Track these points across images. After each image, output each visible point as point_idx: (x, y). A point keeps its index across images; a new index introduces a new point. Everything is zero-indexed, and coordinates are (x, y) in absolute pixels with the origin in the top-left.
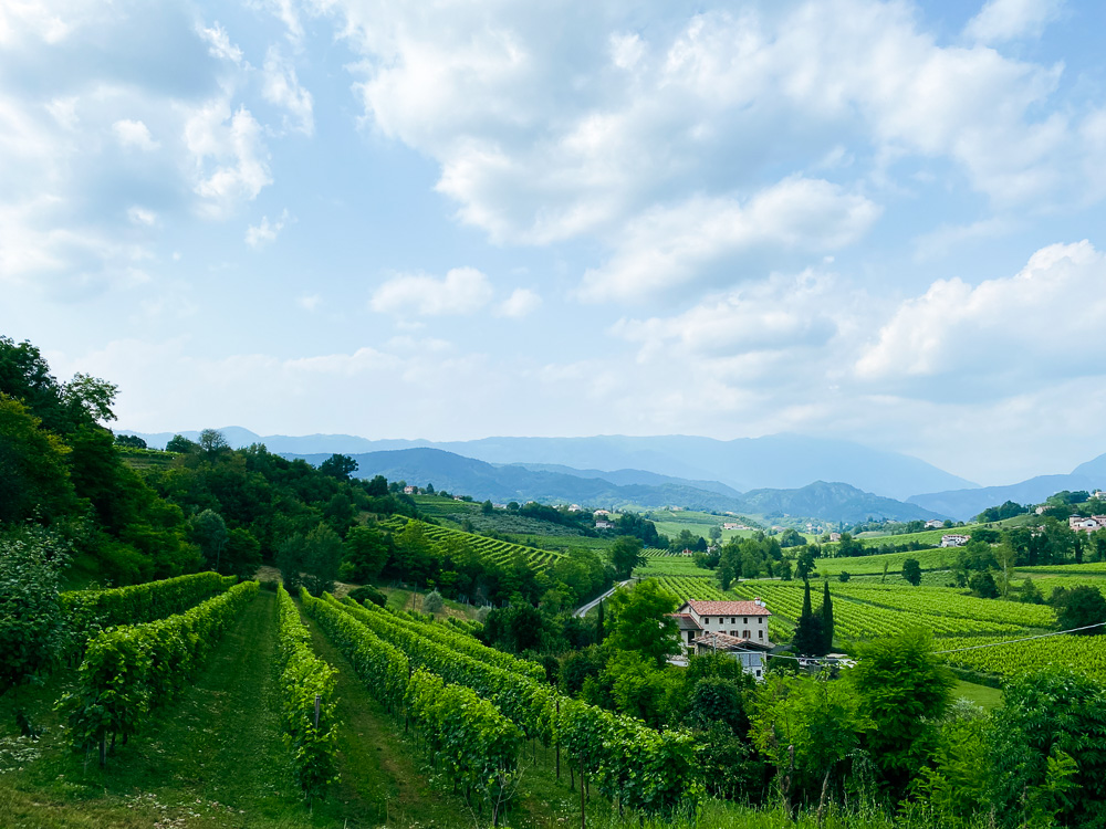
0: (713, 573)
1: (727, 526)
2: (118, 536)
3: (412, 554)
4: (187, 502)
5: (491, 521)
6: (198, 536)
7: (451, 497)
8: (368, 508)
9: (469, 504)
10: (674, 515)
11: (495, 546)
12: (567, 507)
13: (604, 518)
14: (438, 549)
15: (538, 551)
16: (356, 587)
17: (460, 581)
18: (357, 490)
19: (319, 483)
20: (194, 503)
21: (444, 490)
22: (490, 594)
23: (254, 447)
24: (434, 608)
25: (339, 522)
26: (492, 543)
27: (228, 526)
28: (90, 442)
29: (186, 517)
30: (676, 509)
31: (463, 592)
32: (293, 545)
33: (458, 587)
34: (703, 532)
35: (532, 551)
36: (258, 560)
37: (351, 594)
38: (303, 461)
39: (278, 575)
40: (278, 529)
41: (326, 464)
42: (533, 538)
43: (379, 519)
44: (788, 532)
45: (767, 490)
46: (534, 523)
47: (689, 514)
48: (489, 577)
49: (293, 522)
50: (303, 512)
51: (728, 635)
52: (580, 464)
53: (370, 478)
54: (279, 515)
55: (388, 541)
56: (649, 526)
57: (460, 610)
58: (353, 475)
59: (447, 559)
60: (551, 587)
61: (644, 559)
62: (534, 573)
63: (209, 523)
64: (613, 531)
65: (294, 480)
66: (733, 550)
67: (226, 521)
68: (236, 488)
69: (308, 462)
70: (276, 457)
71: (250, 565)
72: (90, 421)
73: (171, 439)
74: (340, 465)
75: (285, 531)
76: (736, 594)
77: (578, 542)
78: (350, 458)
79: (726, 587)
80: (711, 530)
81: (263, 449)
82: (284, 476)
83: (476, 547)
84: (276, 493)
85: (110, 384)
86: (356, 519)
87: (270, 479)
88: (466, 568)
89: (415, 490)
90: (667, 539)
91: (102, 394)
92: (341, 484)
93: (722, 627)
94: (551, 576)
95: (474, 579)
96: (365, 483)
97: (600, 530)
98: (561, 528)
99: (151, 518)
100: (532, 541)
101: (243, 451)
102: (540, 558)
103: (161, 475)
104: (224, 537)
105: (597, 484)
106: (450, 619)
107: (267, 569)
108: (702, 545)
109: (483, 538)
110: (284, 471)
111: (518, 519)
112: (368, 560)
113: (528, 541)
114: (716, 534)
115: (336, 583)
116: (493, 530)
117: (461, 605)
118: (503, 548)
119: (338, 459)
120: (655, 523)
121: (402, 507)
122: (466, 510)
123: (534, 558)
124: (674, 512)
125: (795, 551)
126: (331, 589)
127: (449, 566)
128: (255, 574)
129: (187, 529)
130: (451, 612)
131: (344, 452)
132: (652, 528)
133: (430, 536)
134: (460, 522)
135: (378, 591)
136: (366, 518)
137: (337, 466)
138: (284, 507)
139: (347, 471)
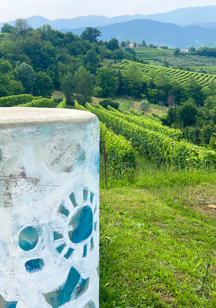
3: (132, 81)
4: (14, 59)
5: (179, 60)
6: (21, 77)
8: (108, 57)
9: (166, 50)
11: (180, 74)
14: (146, 78)
15: (206, 75)
16: (103, 100)
17: (160, 94)
18: (102, 48)
19: (81, 45)
20: (17, 60)
21: (152, 43)
22: (176, 100)
23: (44, 27)
24: (144, 109)
25: (92, 65)
26: (178, 72)
27: (35, 71)
29: (14, 68)
31: (161, 100)
33: (158, 98)
35: (202, 75)
36: (52, 88)
37: (101, 104)
38: (71, 33)
39: (63, 95)
40: (61, 71)
41: (84, 34)
42: (204, 68)
43: (115, 63)
46: (204, 59)
48: (175, 91)
49: (68, 67)
50: (73, 61)
54: (60, 64)
55: (119, 75)
58: (99, 39)
59: (152, 82)
63: (25, 70)
65: (68, 44)
67: (34, 68)
68: (37, 50)
70: (57, 32)
71: (49, 90)
73: (3, 26)
75: (64, 72)
81: (49, 28)
82: (62, 42)
83: (169, 75)
84: (58, 52)
86: (101, 64)
87: (55, 44)
89: (135, 45)
92: (92, 44)
94: (212, 89)
95: (167, 92)
96: (106, 43)
101: (39, 30)
104: (34, 77)
106: (153, 114)
107: (58, 92)
109: (173, 70)
110: (62, 40)
111: (196, 57)
112: (109, 85)
113: (201, 70)
115: (93, 98)
116: (180, 65)
117: (160, 107)
118: (185, 75)
121: (127, 56)
122: (164, 54)
123: (203, 79)
126: (90, 101)
127: (153, 86)
128: (51, 95)
129: (15, 74)
130: (154, 111)
131: (93, 26)
133: (143, 71)
134: (161, 62)
135: (114, 101)
136: (107, 62)
137: (90, 34)
138: (63, 59)
139: (95, 37)
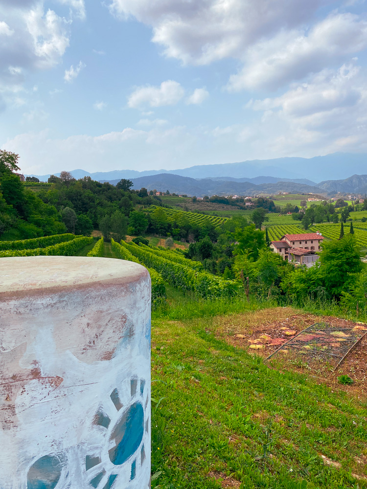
0: (301, 222)
1: (309, 200)
2: (27, 220)
3: (159, 222)
4: (58, 204)
5: (196, 206)
6: (65, 219)
7: (177, 196)
8: (139, 203)
9: (186, 198)
10: (284, 196)
11: (197, 217)
12: (231, 197)
13: (249, 201)
14: (170, 219)
15: (218, 217)
16: (135, 237)
17: (182, 233)
18: (134, 196)
19: (116, 193)
20: (62, 205)
21: (174, 193)
22: (195, 238)
23: (85, 178)
24: (170, 245)
25: (126, 209)
26: (196, 215)
27: (77, 214)
28: (9, 181)
29: (58, 211)
30: (284, 193)
31: (183, 238)
32: (105, 221)
33: (180, 236)
34: (297, 204)
35: (215, 218)
36: (92, 228)
37: (133, 241)
38: (108, 183)
39: (101, 234)
40: (99, 214)
41: (119, 184)
42: (216, 212)
43: (145, 208)
44: (339, 200)
45: (329, 181)
46: (216, 205)
47: (290, 196)
48: (194, 230)
49: (106, 211)
50: (110, 206)
51: (304, 249)
52: (237, 176)
53: (139, 190)
54: (99, 208)
55: (148, 217)
56: (271, 203)
57: (182, 245)
58: (131, 188)
59: (175, 223)
60: (222, 233)
61: (267, 218)
62: (215, 228)
63: (69, 213)
64: (254, 206)
65: (105, 192)
66: (311, 211)
67: (76, 212)
68: (79, 197)
69: (111, 184)
70: (96, 182)
71: (89, 230)
72: (9, 172)
73: (49, 177)
74: (125, 184)
75: (102, 215)
76: (311, 231)
77: (236, 212)
78: (129, 181)
79: (306, 228)
80: (301, 202)
81: (89, 178)
82: (100, 191)
83: (189, 218)
84: (97, 198)
85: (15, 154)
86: (134, 208)
87: (94, 192)
88: (184, 226)
89: (161, 194)
90: (280, 208)
91: (12, 158)
92: (126, 193)
93: (301, 246)
94: (223, 228)
95: (188, 231)
96: (137, 192)
97: (248, 206)
98: (229, 207)
99: (41, 212)
100: (216, 213)
101: (81, 180)
102: (218, 221)
103: (45, 194)
104: (76, 219)
105: (246, 185)
106: (176, 249)
107: (97, 231)
108: (297, 209)
109: (192, 213)
110: (100, 188)
111: (209, 204)
112: (140, 226)
113: (214, 213)
114: (304, 204)
115: (127, 236)
116: (197, 209)
117: (183, 243)
118: (201, 217)
119: (124, 181)
120: (274, 201)
121: (155, 202)
122: (184, 201)
123: (216, 221)
124: (283, 195)
125: (341, 209)
126: (124, 239)
127: (177, 227)
128: (91, 234)
129: (59, 217)
130: (178, 246)
131: (127, 178)
132: (272, 204)
133: (168, 214)
134: (182, 207)
135: (145, 239)
136: (138, 207)
137: (124, 184)
138: (101, 204)
139: (128, 187)
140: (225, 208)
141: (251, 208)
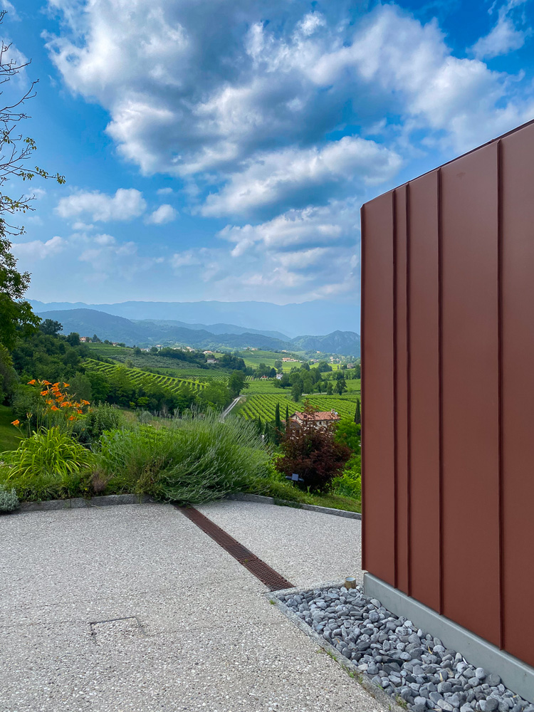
0: (287, 391)
1: (285, 359)
5: (141, 360)
7: (111, 344)
10: (253, 353)
13: (212, 357)
30: (253, 349)
34: (272, 364)
44: (322, 363)
45: (307, 337)
46: (168, 361)
47: (261, 353)
56: (240, 361)
58: (60, 333)
61: (248, 384)
64: (218, 365)
66: (295, 375)
80: (275, 363)
90: (253, 369)
92: (55, 340)
97: (210, 364)
98: (186, 364)
105: (201, 334)
108: (273, 373)
111: (158, 358)
113: (167, 372)
114: (279, 365)
120: (242, 359)
124: (251, 351)
132: (242, 363)
137: (49, 327)
139: (56, 330)
140: (181, 365)
141: (215, 367)
